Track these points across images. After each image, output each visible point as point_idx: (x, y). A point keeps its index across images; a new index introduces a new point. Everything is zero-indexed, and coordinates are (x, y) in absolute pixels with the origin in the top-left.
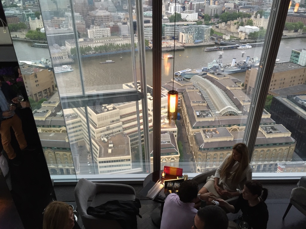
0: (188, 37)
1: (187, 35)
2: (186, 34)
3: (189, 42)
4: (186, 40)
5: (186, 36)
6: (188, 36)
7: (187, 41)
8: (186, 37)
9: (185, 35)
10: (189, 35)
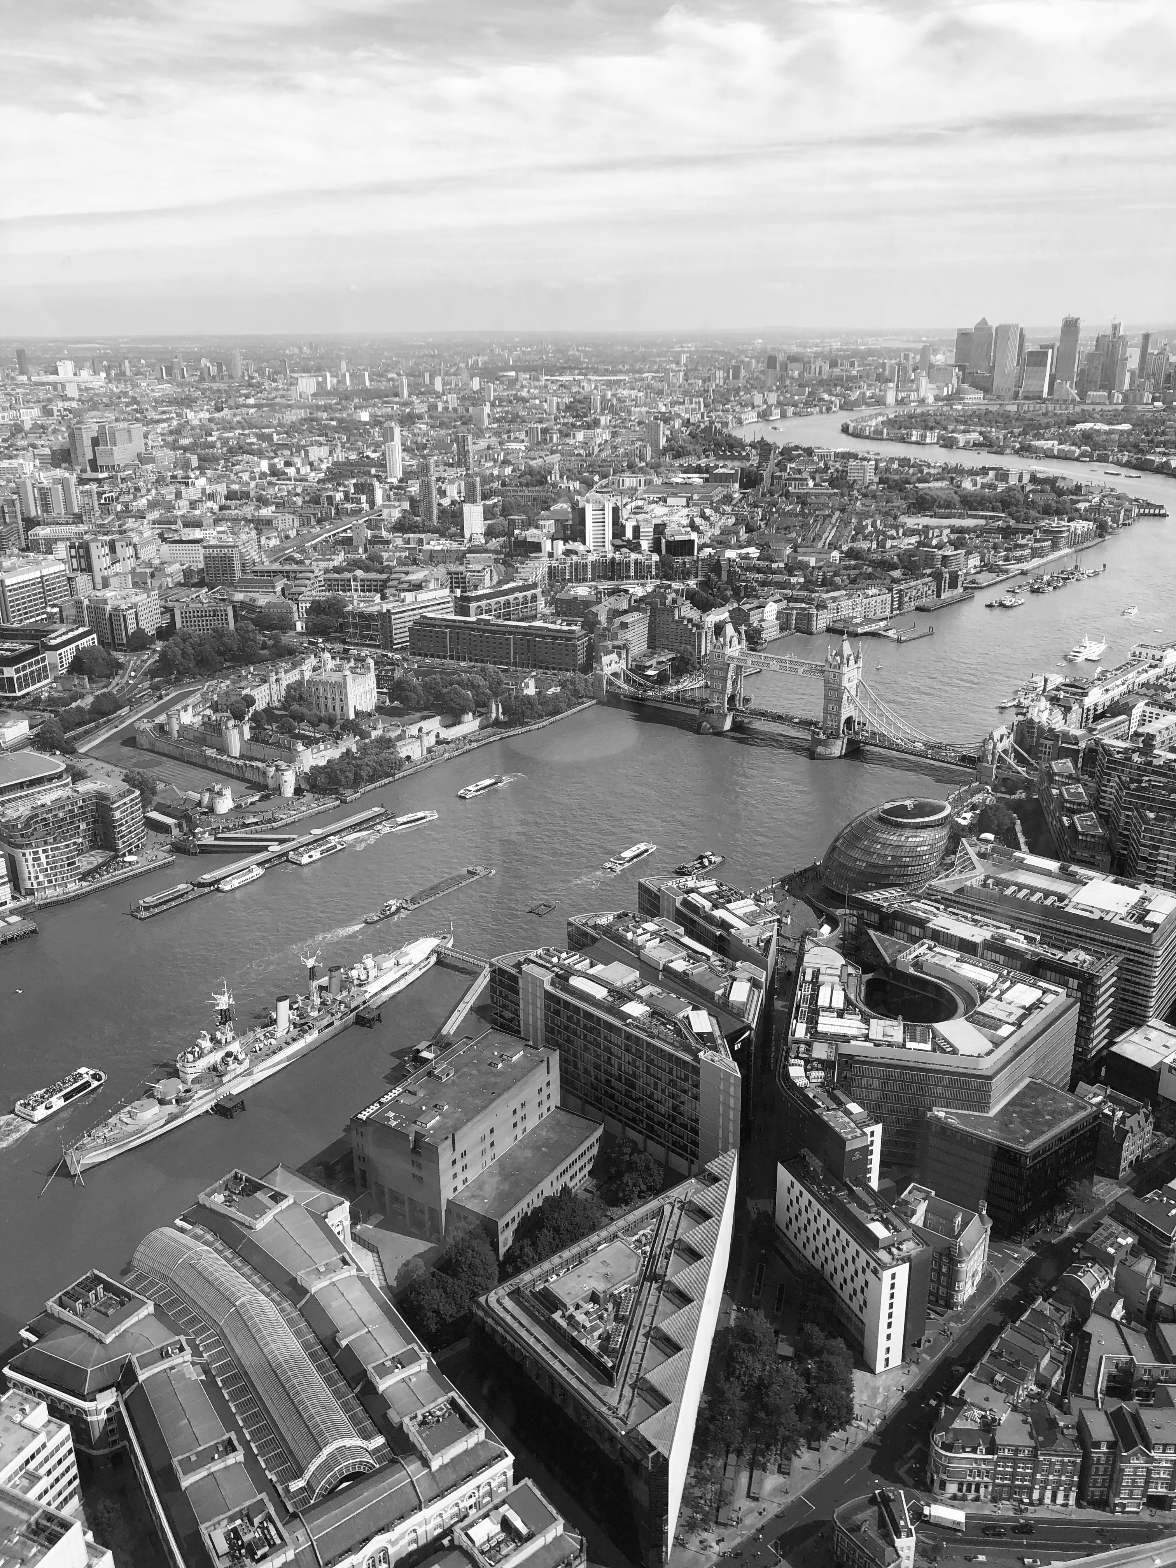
0: (43, 860)
1: (36, 853)
2: (27, 852)
3: (50, 881)
4: (37, 878)
5: (30, 859)
6: (43, 856)
7: (41, 879)
8: (31, 862)
9: (24, 854)
10: (45, 851)
